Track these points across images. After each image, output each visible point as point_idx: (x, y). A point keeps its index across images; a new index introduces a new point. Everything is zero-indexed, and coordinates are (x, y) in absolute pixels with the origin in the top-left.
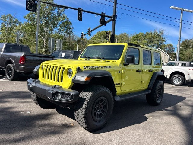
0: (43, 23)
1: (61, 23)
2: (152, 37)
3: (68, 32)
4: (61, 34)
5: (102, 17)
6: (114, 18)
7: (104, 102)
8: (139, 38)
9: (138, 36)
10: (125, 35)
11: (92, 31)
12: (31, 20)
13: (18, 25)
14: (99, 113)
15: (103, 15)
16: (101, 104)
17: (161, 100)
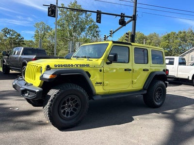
0: (71, 28)
1: (88, 27)
2: (185, 35)
3: (95, 35)
4: (88, 37)
5: (121, 17)
6: (134, 18)
7: (76, 101)
8: (170, 38)
9: (169, 36)
10: (155, 35)
11: (114, 32)
12: (61, 26)
13: (49, 31)
14: (69, 111)
15: (122, 16)
16: (72, 102)
17: (161, 102)
